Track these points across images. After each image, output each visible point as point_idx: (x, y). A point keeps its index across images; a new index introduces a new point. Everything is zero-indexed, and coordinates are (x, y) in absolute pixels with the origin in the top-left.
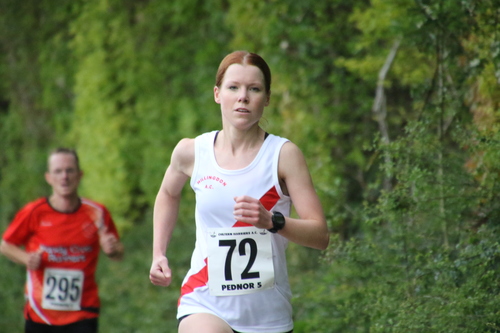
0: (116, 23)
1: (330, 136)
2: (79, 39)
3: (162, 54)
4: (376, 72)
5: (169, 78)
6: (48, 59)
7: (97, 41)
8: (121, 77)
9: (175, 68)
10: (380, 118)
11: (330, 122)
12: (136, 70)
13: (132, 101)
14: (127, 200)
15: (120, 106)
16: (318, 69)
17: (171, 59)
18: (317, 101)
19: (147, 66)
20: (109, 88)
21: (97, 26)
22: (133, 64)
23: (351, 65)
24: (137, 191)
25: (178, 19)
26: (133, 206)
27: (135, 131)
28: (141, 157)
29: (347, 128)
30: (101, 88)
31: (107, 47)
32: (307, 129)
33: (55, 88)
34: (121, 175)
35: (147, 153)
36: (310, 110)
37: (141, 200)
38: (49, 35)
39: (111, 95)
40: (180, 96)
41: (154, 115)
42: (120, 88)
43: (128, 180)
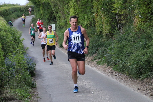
0: (75, 4)
6: (65, 8)
7: (73, 6)
8: (76, 11)
9: (84, 10)
21: (72, 4)
22: (78, 9)
25: (84, 3)
30: (73, 12)
33: (66, 12)
35: (80, 21)
38: (65, 5)
39: (75, 13)
40: (85, 13)
41: (81, 16)
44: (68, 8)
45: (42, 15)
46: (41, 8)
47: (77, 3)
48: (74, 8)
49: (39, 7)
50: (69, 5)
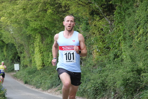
0: (40, 43)
2: (35, 45)
6: (30, 47)
7: (38, 45)
8: (41, 50)
9: (49, 48)
12: (43, 49)
15: (41, 53)
20: (40, 51)
21: (38, 43)
22: (43, 48)
24: (43, 63)
25: (49, 43)
26: (43, 65)
27: (43, 56)
28: (44, 59)
30: (38, 51)
31: (39, 46)
33: (31, 51)
34: (41, 61)
38: (31, 44)
39: (40, 52)
40: (49, 52)
41: (46, 54)
42: (41, 51)
43: (42, 62)
44: (33, 48)
45: (6, 56)
46: (5, 49)
47: (42, 43)
48: (39, 47)
49: (3, 49)
50: (34, 45)
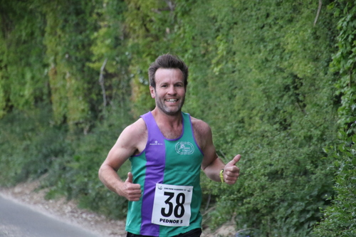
1: (84, 89)
3: (18, 50)
4: (100, 68)
5: (21, 59)
10: (102, 84)
11: (84, 83)
12: (8, 56)
13: (6, 66)
14: (4, 104)
16: (80, 66)
17: (22, 52)
18: (79, 77)
19: (12, 55)
22: (6, 53)
23: (91, 65)
24: (8, 100)
26: (7, 106)
27: (7, 78)
28: (10, 88)
29: (90, 86)
32: (76, 86)
34: (2, 94)
35: (12, 86)
36: (76, 79)
37: (10, 104)
40: (25, 66)
41: (15, 72)
43: (5, 96)
